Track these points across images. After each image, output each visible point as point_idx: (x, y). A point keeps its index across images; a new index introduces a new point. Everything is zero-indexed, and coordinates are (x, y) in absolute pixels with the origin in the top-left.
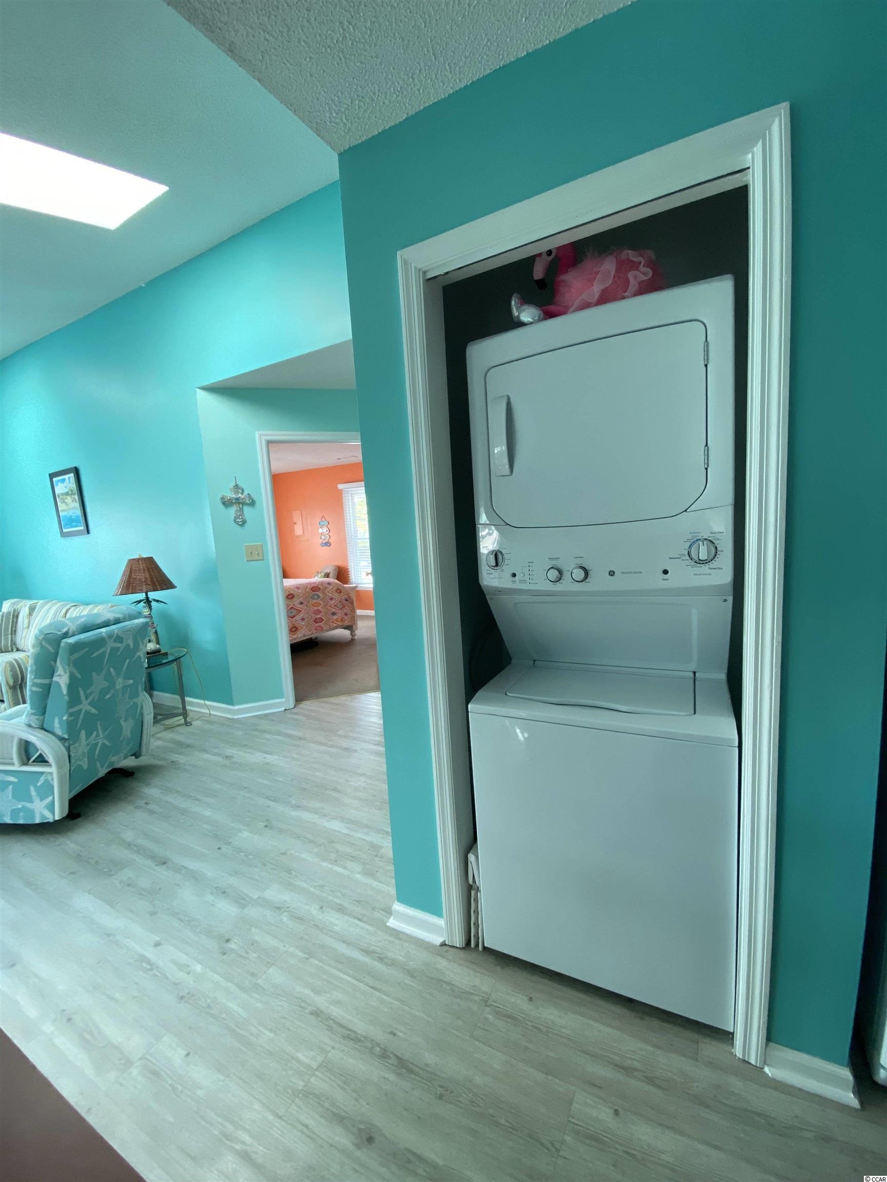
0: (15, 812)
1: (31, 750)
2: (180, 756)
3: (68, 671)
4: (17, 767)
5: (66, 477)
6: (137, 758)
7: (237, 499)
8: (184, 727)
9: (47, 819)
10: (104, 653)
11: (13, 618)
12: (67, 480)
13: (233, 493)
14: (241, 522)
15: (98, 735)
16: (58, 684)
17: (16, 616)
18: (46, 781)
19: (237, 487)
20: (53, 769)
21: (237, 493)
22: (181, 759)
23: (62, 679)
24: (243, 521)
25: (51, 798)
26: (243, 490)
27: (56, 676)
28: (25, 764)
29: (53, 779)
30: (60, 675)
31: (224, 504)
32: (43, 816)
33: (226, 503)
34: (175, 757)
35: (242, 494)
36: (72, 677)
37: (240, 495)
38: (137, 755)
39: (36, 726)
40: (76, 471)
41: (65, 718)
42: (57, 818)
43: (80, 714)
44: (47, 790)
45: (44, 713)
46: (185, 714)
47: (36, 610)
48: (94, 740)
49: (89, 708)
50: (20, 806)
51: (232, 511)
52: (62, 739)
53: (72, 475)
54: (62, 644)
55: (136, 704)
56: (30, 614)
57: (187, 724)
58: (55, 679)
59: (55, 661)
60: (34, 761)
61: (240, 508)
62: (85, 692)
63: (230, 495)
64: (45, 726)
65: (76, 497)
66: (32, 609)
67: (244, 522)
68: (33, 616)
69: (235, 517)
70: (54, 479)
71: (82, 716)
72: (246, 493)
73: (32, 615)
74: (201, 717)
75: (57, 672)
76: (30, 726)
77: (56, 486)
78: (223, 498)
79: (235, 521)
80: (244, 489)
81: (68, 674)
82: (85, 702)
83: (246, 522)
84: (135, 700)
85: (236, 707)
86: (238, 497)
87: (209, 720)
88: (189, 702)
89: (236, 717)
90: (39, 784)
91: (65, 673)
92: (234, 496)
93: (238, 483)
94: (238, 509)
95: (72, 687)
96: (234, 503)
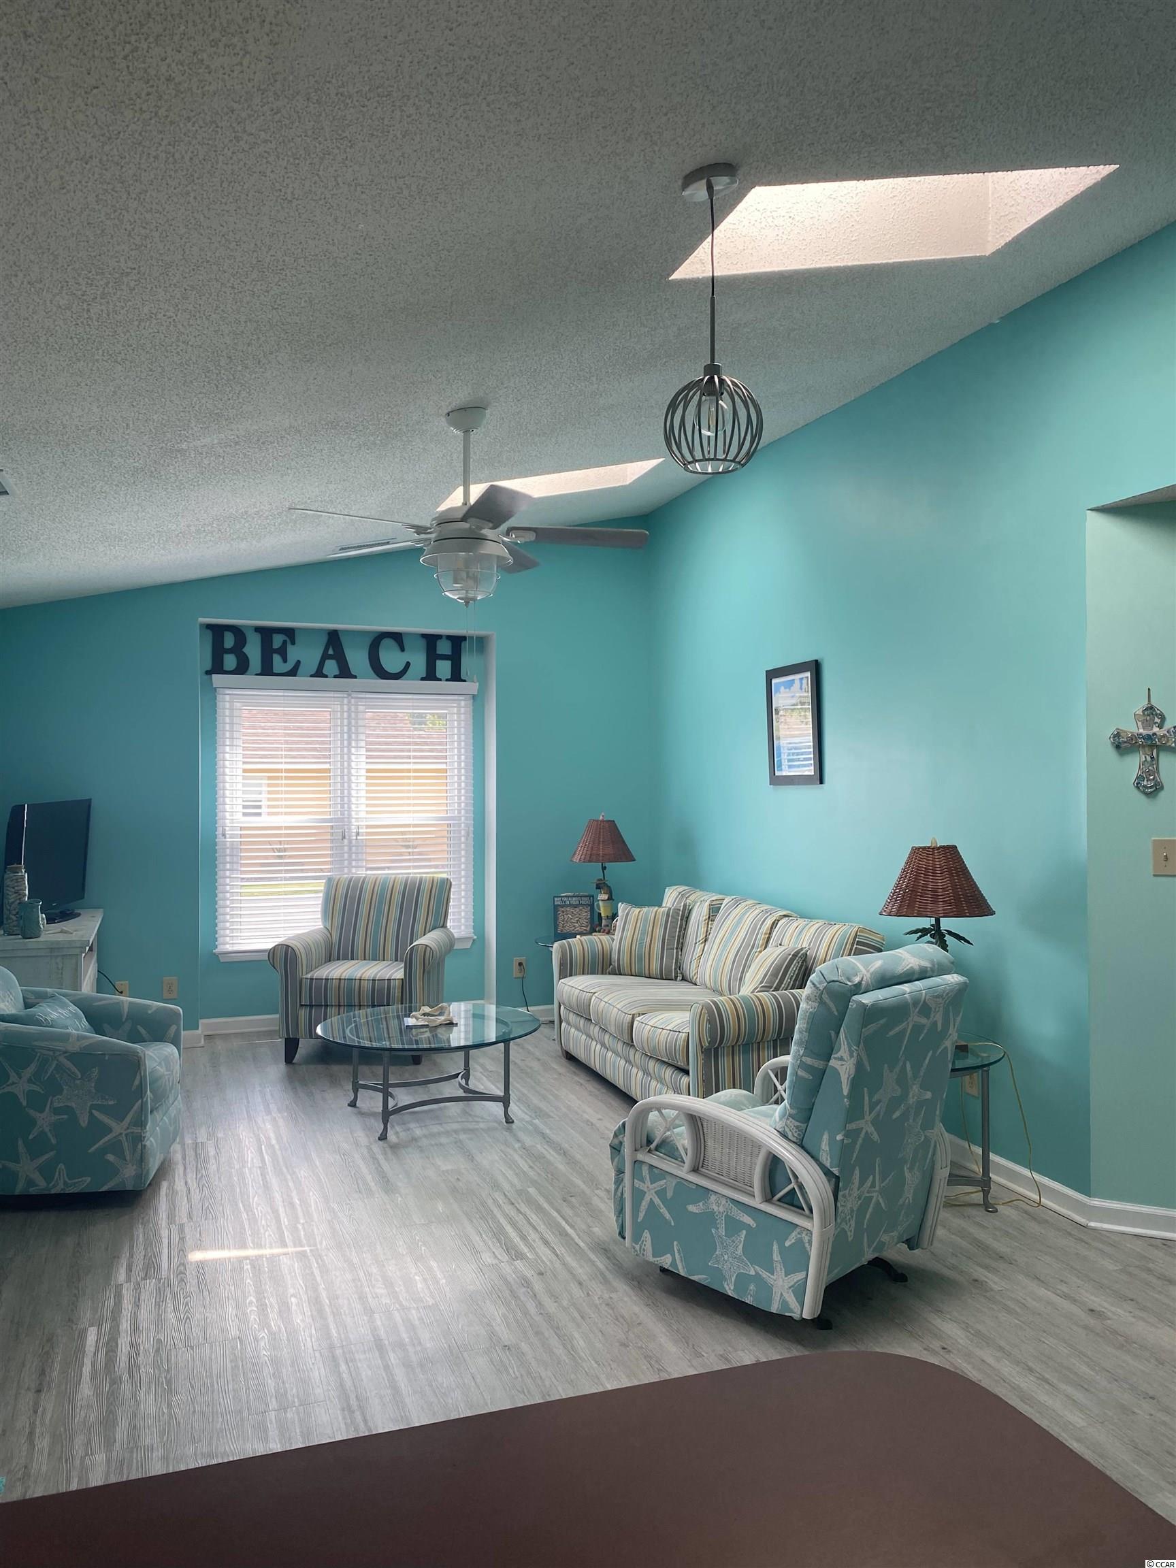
0: (742, 1279)
1: (779, 1179)
2: (989, 1275)
3: (855, 1054)
4: (757, 1202)
5: (797, 677)
6: (911, 1248)
7: (1149, 737)
8: (982, 1211)
9: (791, 1311)
10: (904, 1030)
11: (681, 920)
12: (797, 683)
13: (1140, 724)
14: (1151, 787)
15: (873, 1186)
16: (836, 1073)
17: (686, 916)
18: (800, 1242)
19: (1150, 710)
20: (814, 1225)
21: (1148, 724)
22: (994, 1282)
23: (843, 1065)
24: (1155, 785)
25: (801, 1275)
26: (1163, 718)
27: (835, 1058)
28: (768, 1199)
29: (810, 1242)
30: (841, 1059)
31: (1118, 747)
32: (785, 1303)
33: (1123, 745)
34: (980, 1273)
35: (1160, 727)
36: (859, 1066)
37: (1156, 729)
38: (912, 1243)
39: (794, 1140)
40: (816, 668)
41: (839, 1137)
42: (806, 1315)
43: (858, 1136)
44: (795, 1258)
45: (807, 1120)
46: (985, 1183)
47: (721, 912)
48: (868, 1193)
49: (871, 1129)
50: (752, 1273)
51: (1133, 764)
52: (827, 1173)
53: (808, 674)
54: (852, 1005)
55: (927, 1140)
56: (709, 917)
57: (988, 1206)
58: (832, 1063)
59: (838, 1033)
60: (779, 1200)
61: (1152, 758)
62: (870, 1097)
63: (1133, 728)
64: (806, 1143)
65: (809, 714)
66: (714, 910)
67: (1158, 787)
68: (715, 922)
69: (1137, 778)
70: (774, 681)
71: (860, 1141)
72: (1169, 725)
73: (713, 921)
74: (1016, 1200)
75: (837, 1053)
76: (784, 1135)
77: (776, 692)
78: (1117, 735)
79: (1138, 786)
80: (1166, 716)
81: (853, 1061)
82: (868, 1118)
83: (1162, 788)
84: (928, 1133)
85: (1096, 1202)
86: (1150, 733)
87: (1035, 1213)
88: (997, 1164)
89: (1092, 1224)
90: (787, 1244)
91: (851, 1056)
92: (1141, 731)
93: (1153, 703)
94: (1149, 758)
95: (855, 1083)
96: (1143, 746)
